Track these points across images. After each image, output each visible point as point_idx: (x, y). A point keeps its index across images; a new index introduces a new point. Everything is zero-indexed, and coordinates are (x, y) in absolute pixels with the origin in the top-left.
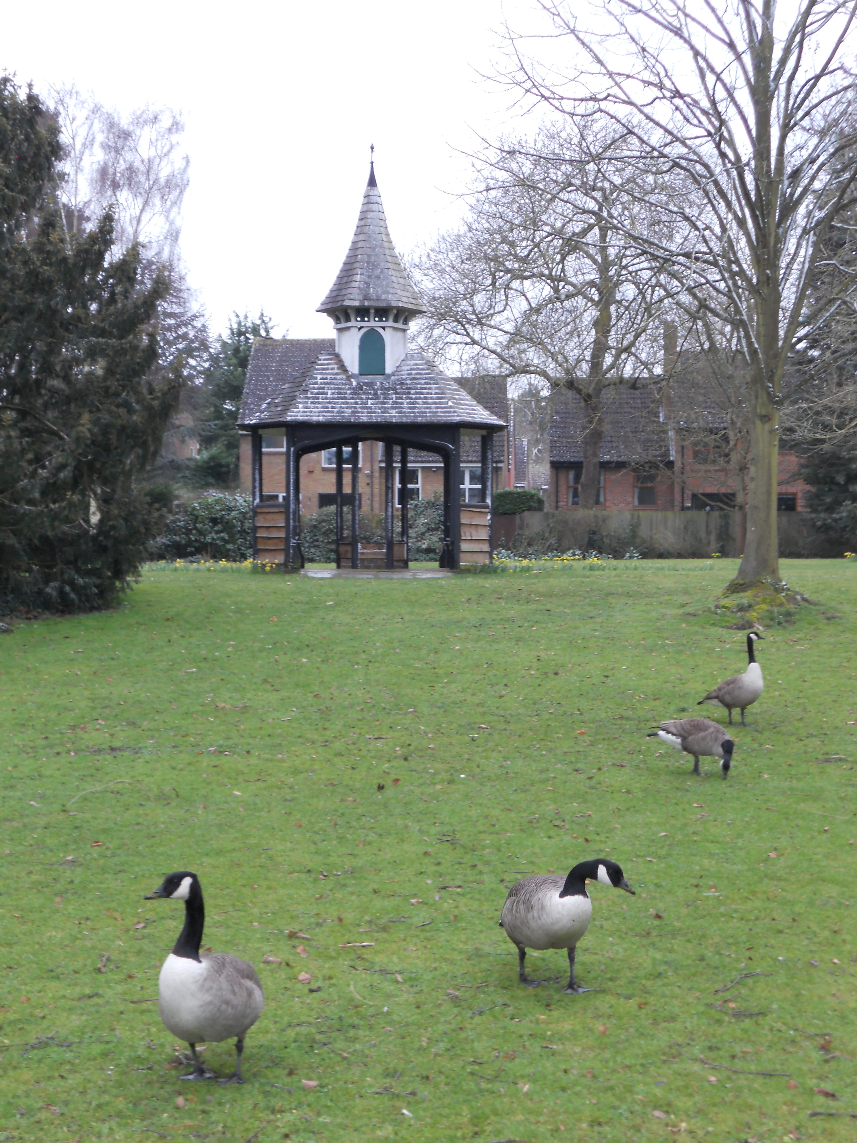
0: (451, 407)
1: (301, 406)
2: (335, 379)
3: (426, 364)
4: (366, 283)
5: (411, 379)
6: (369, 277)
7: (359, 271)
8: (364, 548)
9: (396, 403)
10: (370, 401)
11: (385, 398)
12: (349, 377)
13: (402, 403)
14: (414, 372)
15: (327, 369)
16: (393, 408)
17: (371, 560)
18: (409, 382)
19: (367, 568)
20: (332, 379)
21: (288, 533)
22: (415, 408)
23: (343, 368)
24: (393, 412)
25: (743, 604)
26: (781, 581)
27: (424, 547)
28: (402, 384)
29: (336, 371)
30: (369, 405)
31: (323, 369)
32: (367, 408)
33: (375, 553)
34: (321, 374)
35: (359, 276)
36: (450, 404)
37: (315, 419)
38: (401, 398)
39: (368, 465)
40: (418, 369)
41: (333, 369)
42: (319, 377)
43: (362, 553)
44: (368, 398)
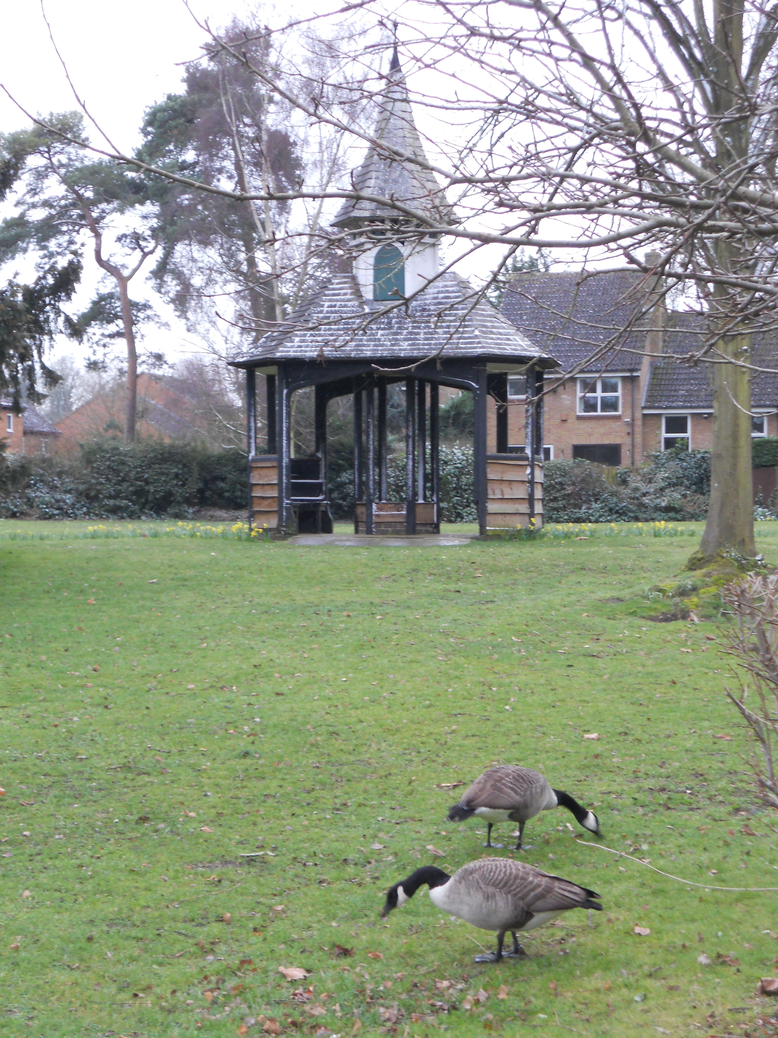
0: (476, 337)
1: (297, 339)
2: (345, 306)
3: (457, 285)
4: (381, 189)
5: (435, 304)
6: (386, 181)
7: (374, 174)
8: (380, 509)
9: (411, 333)
10: (380, 332)
11: (399, 328)
12: (362, 304)
13: (418, 334)
14: (441, 295)
15: (338, 295)
16: (405, 340)
17: (389, 524)
18: (432, 308)
19: (384, 533)
20: (341, 306)
21: (280, 492)
22: (432, 339)
23: (358, 294)
24: (405, 345)
25: (685, 586)
26: (755, 554)
27: (663, 504)
28: (424, 310)
29: (348, 297)
30: (379, 336)
31: (334, 295)
32: (375, 340)
33: (392, 516)
34: (330, 300)
35: (373, 181)
36: (477, 333)
37: (308, 354)
38: (419, 328)
39: (629, 412)
40: (448, 292)
41: (345, 294)
42: (327, 304)
43: (378, 516)
44: (378, 329)
